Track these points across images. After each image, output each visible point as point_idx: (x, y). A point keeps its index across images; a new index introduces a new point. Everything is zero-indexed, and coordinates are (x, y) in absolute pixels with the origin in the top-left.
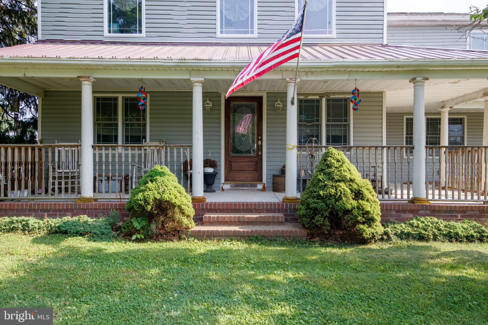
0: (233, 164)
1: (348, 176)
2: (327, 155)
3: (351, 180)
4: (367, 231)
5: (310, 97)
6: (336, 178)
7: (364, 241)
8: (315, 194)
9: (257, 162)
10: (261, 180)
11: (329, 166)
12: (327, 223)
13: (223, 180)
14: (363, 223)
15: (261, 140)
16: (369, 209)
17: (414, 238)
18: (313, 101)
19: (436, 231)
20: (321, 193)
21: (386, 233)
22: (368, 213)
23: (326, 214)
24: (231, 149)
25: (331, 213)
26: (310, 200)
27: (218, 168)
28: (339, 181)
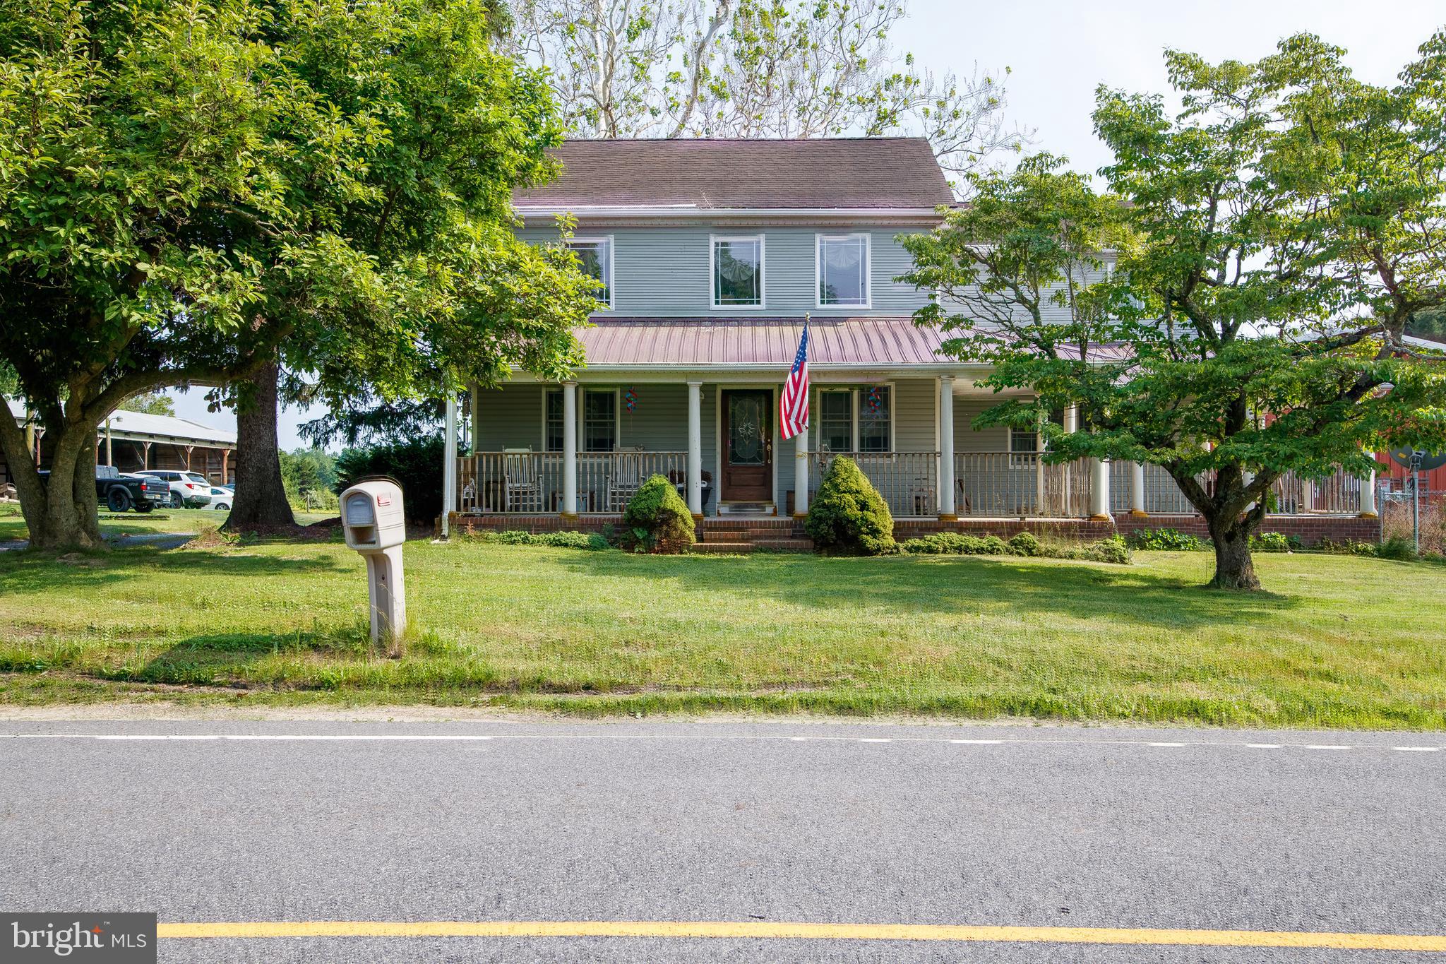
0: (733, 478)
1: (855, 487)
2: (834, 463)
3: (857, 492)
4: (871, 542)
5: (837, 390)
6: (842, 489)
7: (869, 552)
8: (820, 503)
9: (765, 474)
10: (770, 498)
11: (836, 475)
12: (832, 531)
13: (719, 498)
14: (867, 534)
15: (771, 443)
16: (873, 519)
17: (924, 552)
18: (841, 394)
19: (947, 544)
20: (826, 501)
21: (896, 547)
22: (872, 523)
23: (831, 522)
24: (729, 455)
25: (835, 521)
26: (816, 510)
27: (712, 483)
28: (845, 492)
